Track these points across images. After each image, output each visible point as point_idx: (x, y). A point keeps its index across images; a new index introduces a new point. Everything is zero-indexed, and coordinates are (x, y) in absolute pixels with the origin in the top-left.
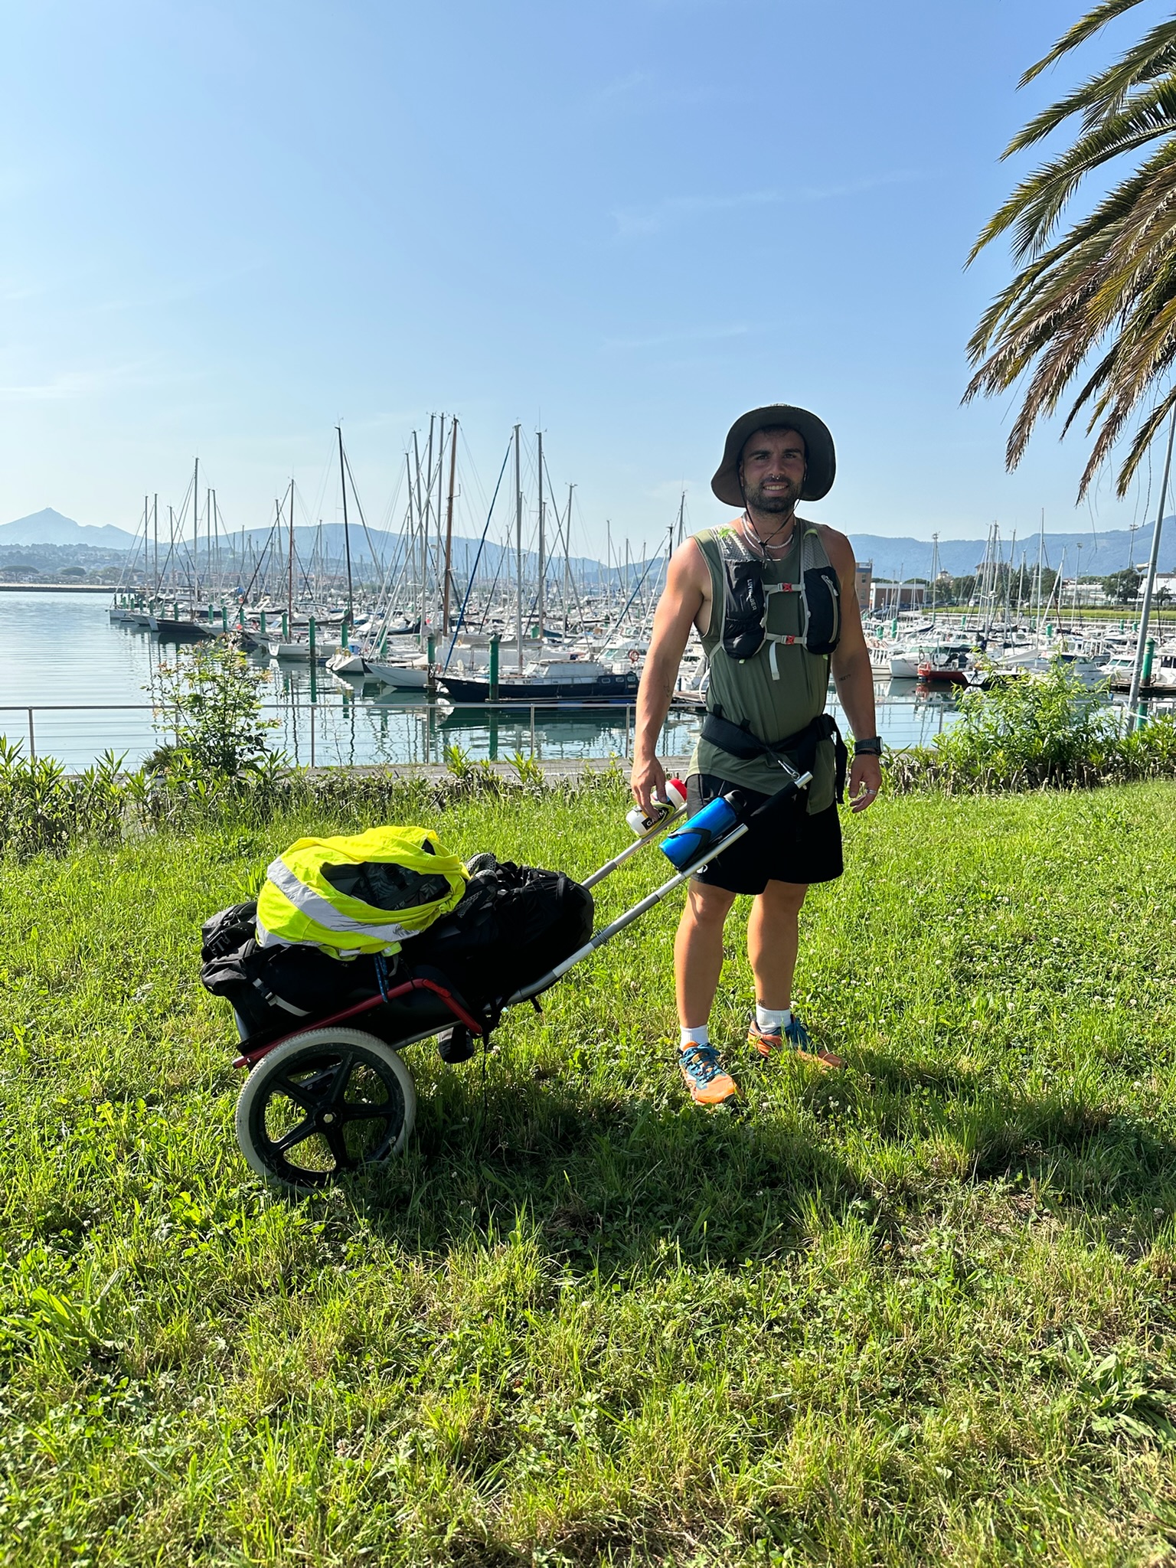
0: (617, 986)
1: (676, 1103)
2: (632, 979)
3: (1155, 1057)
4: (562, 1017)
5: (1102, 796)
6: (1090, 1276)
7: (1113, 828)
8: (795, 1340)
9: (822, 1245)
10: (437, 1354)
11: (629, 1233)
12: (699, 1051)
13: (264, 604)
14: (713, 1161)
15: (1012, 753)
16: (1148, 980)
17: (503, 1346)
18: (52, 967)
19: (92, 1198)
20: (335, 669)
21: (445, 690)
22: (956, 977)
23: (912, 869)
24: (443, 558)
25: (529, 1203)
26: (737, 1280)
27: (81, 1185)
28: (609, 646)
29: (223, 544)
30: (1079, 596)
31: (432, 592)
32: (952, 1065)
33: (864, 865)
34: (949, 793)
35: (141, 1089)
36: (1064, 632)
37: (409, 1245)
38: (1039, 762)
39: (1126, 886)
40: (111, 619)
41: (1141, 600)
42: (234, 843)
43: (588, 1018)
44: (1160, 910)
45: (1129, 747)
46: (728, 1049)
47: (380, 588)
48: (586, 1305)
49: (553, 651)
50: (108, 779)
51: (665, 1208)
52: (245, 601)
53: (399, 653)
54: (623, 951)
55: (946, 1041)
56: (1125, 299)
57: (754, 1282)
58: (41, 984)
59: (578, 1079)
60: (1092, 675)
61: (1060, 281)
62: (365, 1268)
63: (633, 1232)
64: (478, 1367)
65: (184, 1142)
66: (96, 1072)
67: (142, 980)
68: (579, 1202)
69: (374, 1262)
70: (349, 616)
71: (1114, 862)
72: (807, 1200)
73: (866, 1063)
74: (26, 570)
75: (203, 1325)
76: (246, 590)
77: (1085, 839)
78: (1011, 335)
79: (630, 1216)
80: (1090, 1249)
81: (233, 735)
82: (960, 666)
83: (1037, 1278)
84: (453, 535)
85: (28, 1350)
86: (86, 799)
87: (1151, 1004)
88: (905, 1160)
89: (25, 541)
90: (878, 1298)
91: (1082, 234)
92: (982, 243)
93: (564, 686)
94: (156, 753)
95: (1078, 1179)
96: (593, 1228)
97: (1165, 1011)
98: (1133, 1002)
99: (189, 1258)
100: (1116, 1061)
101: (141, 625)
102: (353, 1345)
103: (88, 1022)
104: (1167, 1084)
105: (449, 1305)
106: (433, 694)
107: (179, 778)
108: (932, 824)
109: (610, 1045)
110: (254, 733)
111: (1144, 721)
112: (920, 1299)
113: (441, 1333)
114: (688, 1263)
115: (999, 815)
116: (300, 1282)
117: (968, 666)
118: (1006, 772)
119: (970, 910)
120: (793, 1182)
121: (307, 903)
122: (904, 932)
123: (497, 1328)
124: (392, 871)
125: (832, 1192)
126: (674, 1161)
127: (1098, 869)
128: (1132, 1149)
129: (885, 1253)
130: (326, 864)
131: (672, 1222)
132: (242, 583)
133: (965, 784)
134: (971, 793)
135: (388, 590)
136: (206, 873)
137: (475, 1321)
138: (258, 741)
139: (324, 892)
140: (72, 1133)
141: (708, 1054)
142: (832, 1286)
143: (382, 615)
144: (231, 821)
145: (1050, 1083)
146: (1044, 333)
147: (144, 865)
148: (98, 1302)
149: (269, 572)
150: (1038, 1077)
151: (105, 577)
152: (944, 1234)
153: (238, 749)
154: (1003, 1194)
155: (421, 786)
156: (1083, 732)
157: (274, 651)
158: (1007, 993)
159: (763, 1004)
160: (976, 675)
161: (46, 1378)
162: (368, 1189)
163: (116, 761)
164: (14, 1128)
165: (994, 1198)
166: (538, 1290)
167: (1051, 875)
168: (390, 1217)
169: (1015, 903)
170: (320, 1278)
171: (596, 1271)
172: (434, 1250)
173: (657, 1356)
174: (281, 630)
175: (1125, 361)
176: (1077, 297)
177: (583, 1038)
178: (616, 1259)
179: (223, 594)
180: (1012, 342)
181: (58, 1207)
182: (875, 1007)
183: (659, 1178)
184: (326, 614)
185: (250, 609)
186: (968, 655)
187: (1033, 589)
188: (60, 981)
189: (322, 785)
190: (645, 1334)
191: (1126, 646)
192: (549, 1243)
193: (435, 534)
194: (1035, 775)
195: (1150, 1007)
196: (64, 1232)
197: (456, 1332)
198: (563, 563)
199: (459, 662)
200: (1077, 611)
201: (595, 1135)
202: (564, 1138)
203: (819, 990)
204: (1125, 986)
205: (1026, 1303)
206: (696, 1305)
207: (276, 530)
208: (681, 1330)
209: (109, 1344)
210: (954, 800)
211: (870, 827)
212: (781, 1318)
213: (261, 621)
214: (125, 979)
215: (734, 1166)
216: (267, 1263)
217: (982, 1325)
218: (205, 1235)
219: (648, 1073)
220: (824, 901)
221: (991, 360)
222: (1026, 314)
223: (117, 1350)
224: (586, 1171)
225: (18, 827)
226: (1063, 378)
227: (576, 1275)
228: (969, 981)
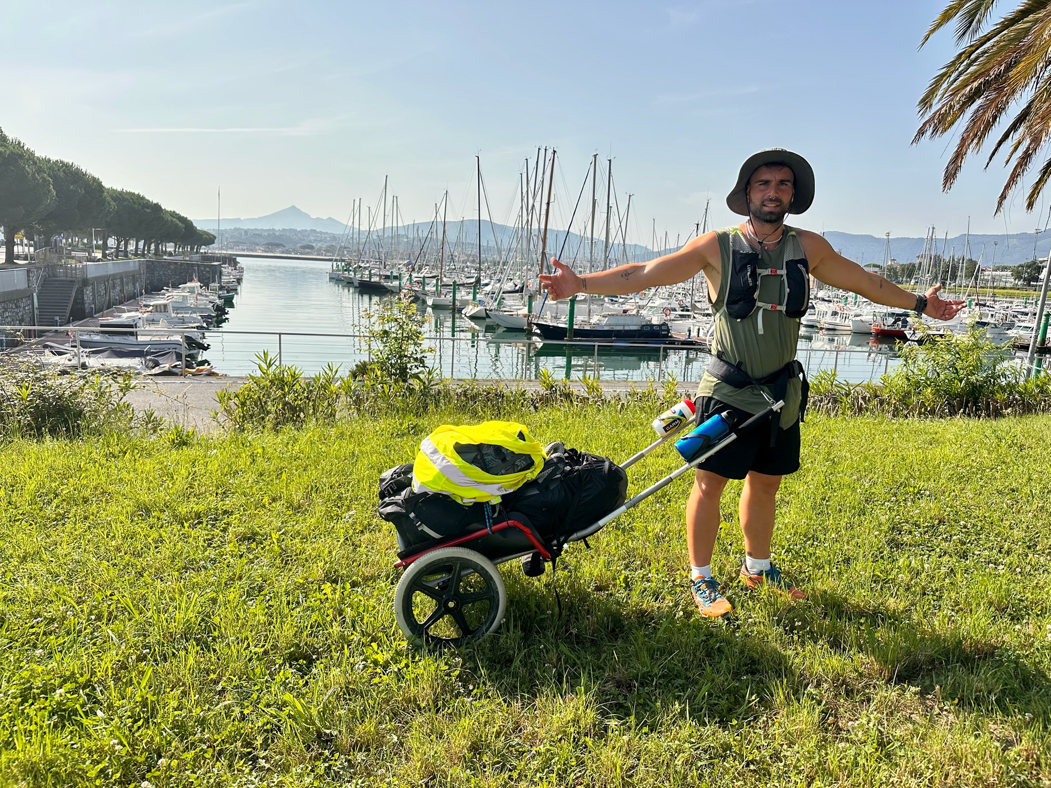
0: (650, 534)
1: (688, 615)
2: (661, 531)
3: (1032, 610)
4: (613, 551)
5: (1003, 424)
6: (975, 755)
7: (1010, 447)
8: (764, 775)
9: (785, 715)
10: (529, 759)
11: (655, 695)
12: (705, 582)
13: (425, 272)
14: (713, 654)
15: (937, 390)
16: (1030, 556)
17: (571, 758)
18: (295, 497)
19: (318, 643)
20: (467, 315)
21: (538, 331)
22: (889, 544)
23: (861, 468)
24: (541, 243)
25: (589, 670)
26: (726, 732)
27: (311, 634)
28: (650, 304)
29: (401, 232)
30: (994, 279)
31: (532, 265)
32: (882, 604)
33: (827, 463)
34: (890, 416)
35: (347, 576)
36: (981, 305)
37: (512, 689)
38: (957, 397)
39: (1018, 488)
40: (330, 278)
41: (1041, 283)
42: (405, 425)
43: (630, 554)
44: (1043, 507)
45: (1026, 389)
46: (725, 582)
47: (499, 262)
48: (626, 738)
49: (611, 307)
50: (330, 381)
51: (680, 681)
52: (413, 270)
53: (510, 306)
54: (655, 511)
55: (879, 587)
56: (1039, 69)
57: (738, 735)
58: (287, 507)
59: (621, 594)
60: (1001, 337)
61: (991, 56)
62: (484, 701)
63: (657, 695)
64: (556, 769)
65: (373, 612)
66: (321, 564)
67: (349, 509)
68: (622, 673)
69: (489, 697)
70: (478, 281)
71: (1009, 471)
72: (776, 684)
73: (822, 598)
74: (278, 245)
75: (384, 726)
76: (414, 262)
77: (989, 454)
78: (951, 95)
79: (656, 684)
80: (976, 737)
81: (406, 356)
82: (902, 327)
83: (936, 751)
84: (548, 228)
85: (279, 730)
86: (315, 393)
87: (1032, 572)
88: (846, 664)
89: (278, 227)
90: (823, 754)
91: (1009, 23)
92: (933, 31)
93: (618, 331)
94: (357, 366)
95: (971, 688)
96: (631, 690)
97: (1042, 578)
98: (1018, 570)
99: (376, 684)
100: (1003, 610)
101: (348, 283)
102: (476, 748)
103: (317, 532)
104: (1041, 629)
105: (536, 729)
106: (530, 334)
107: (372, 383)
108: (877, 437)
109: (645, 573)
110: (419, 356)
111: (1038, 372)
112: (852, 758)
113: (531, 746)
114: (694, 718)
115: (926, 433)
116: (444, 706)
117: (908, 327)
118: (932, 404)
119: (901, 498)
120: (767, 673)
121: (445, 467)
122: (853, 511)
123: (567, 747)
124: (498, 450)
125: (794, 681)
126: (686, 652)
127: (998, 475)
128: (1012, 672)
129: (830, 725)
130: (457, 443)
131: (684, 691)
132: (412, 258)
133: (902, 411)
134: (906, 417)
135: (504, 264)
136: (388, 443)
137: (553, 742)
138: (422, 361)
139: (456, 461)
140: (306, 601)
141: (711, 584)
142: (792, 743)
143: (499, 280)
144: (405, 411)
145: (953, 621)
146: (977, 93)
147: (351, 436)
148: (322, 705)
149: (429, 251)
150: (945, 616)
151: (327, 251)
152: (872, 716)
153: (409, 366)
154: (915, 694)
155: (523, 394)
156: (991, 377)
157: (430, 302)
158: (925, 557)
159: (750, 554)
160: (914, 333)
161: (290, 748)
162: (487, 651)
163: (334, 370)
164: (271, 595)
165: (908, 696)
166: (594, 725)
167: (962, 478)
168: (501, 670)
169: (933, 496)
170: (456, 704)
171: (632, 718)
172: (528, 693)
173: (671, 775)
174: (434, 289)
175: (1036, 114)
176: (1002, 68)
177: (627, 567)
178: (646, 711)
179: (400, 264)
180: (952, 100)
181: (298, 645)
182: (830, 561)
183: (676, 662)
184: (464, 279)
185: (416, 275)
186: (908, 319)
187: (959, 274)
188: (299, 506)
189: (459, 391)
190: (663, 761)
191: (1028, 317)
192: (601, 696)
193: (537, 227)
194: (954, 406)
195: (1031, 575)
196: (301, 661)
197: (541, 747)
198: (621, 247)
199: (548, 313)
200: (992, 290)
201: (634, 631)
202: (613, 630)
203: (791, 547)
204: (1013, 558)
205: (928, 768)
206: (698, 746)
207: (435, 223)
208: (687, 761)
209: (328, 731)
210: (893, 421)
211: (833, 437)
212: (756, 760)
213: (423, 283)
214: (339, 507)
215: (727, 659)
216: (424, 692)
217: (896, 779)
218: (386, 671)
219: (670, 593)
220: (797, 487)
221: (935, 113)
222: (964, 81)
223: (332, 736)
224: (627, 653)
225: (273, 409)
226: (989, 126)
227: (620, 718)
228: (897, 547)
